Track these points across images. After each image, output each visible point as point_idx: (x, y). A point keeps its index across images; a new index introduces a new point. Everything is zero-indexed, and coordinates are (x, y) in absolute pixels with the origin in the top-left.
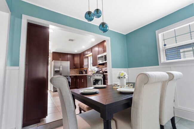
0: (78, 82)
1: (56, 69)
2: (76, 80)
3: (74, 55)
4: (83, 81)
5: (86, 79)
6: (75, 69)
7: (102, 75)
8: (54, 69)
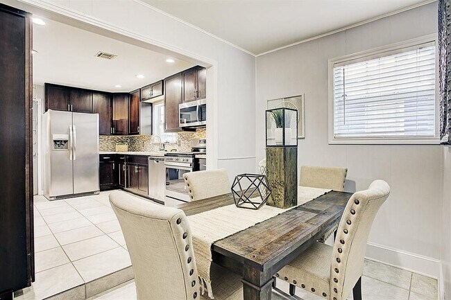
0: (122, 172)
1: (57, 137)
2: (117, 167)
3: (111, 96)
4: (136, 171)
5: (146, 166)
6: (113, 134)
7: (191, 160)
8: (51, 136)
